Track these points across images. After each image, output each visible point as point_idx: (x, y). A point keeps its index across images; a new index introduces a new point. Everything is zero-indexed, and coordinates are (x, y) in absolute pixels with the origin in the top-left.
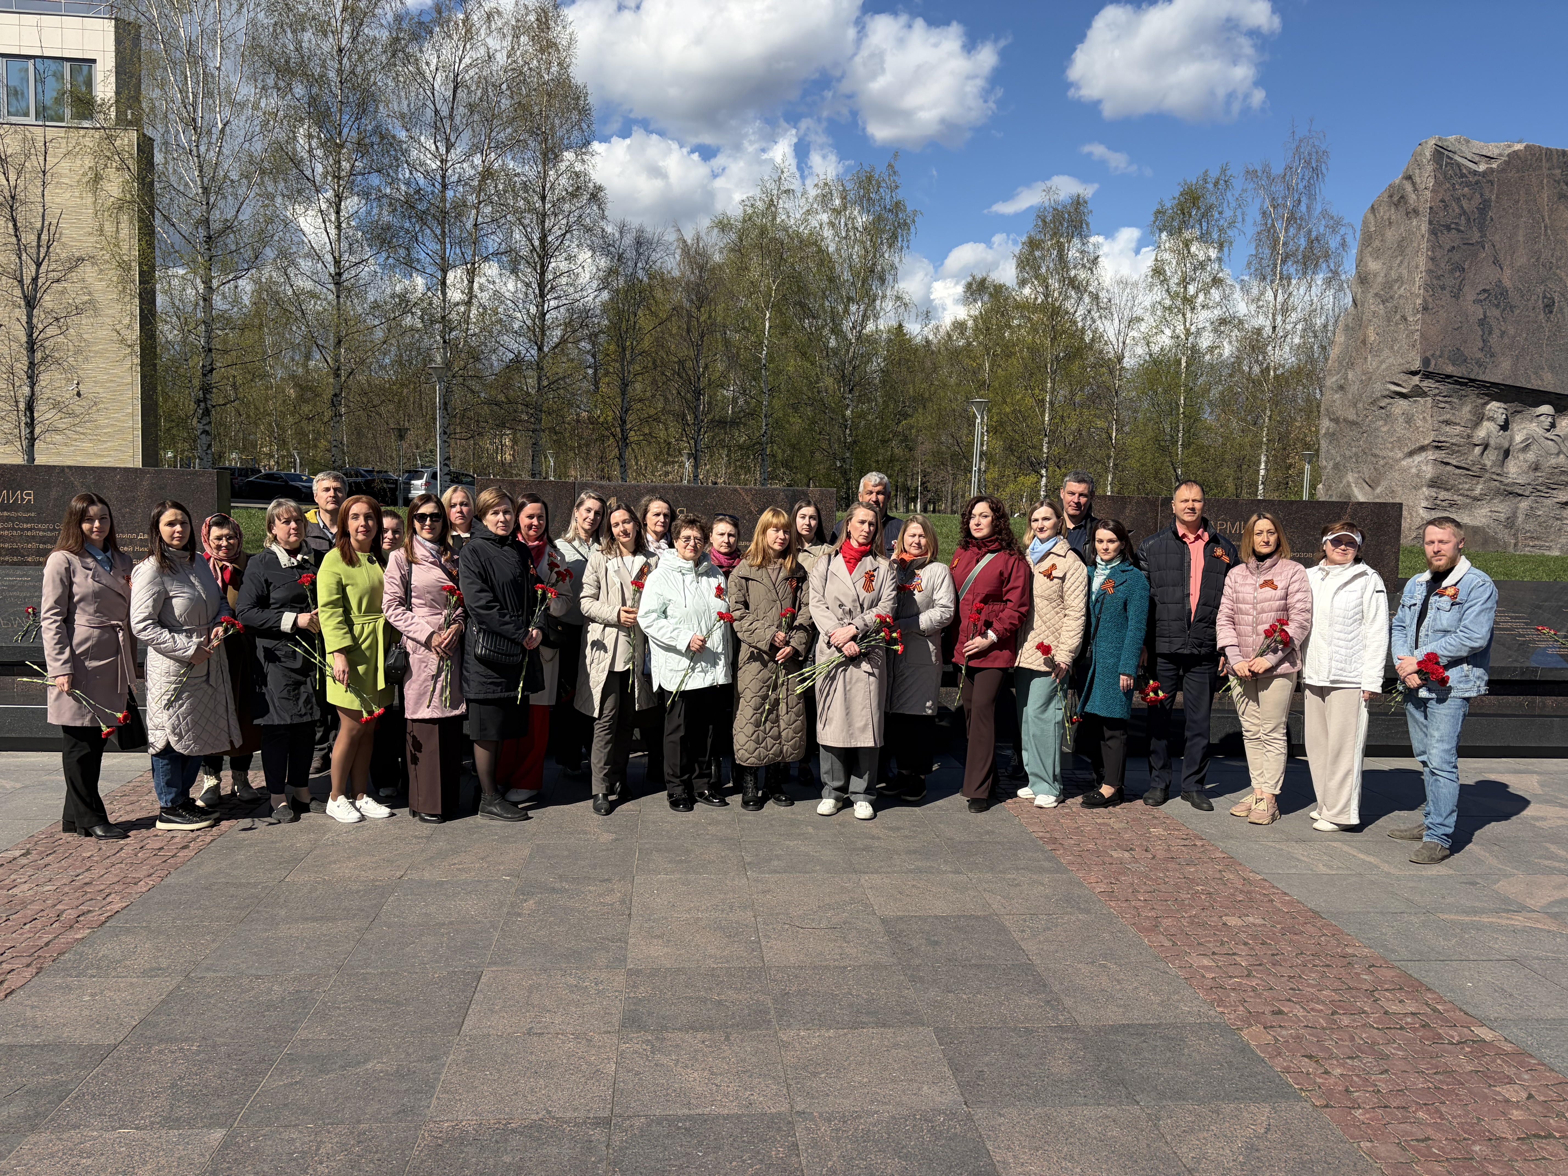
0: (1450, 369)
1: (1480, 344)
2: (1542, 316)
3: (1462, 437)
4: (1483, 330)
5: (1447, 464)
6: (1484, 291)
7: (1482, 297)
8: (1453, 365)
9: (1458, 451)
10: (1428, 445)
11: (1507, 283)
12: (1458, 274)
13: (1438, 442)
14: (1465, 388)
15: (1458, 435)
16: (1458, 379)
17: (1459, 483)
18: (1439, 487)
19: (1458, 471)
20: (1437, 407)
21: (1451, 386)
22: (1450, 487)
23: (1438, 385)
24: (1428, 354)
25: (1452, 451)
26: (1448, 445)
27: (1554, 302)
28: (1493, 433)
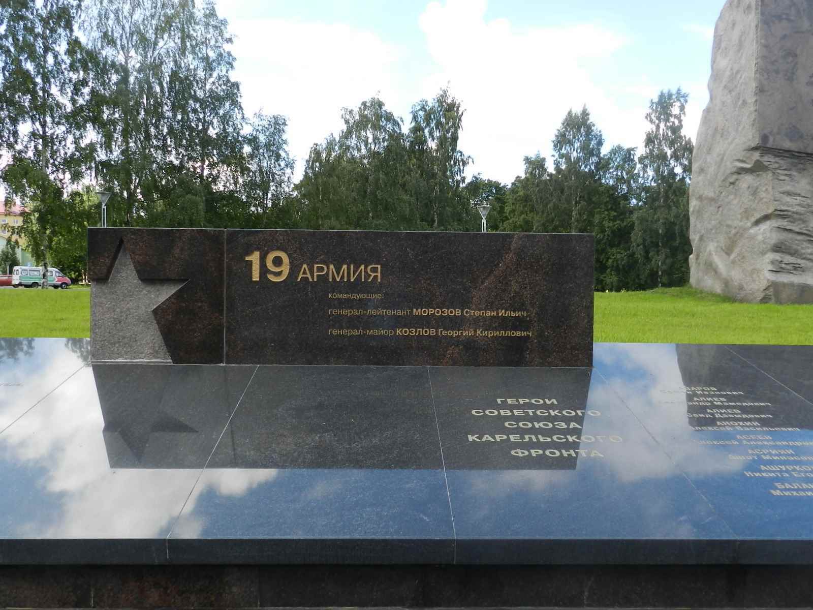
0: (787, 145)
5: (790, 231)
8: (791, 140)
9: (800, 219)
10: (771, 214)
12: (791, 59)
13: (780, 211)
14: (802, 161)
15: (798, 205)
16: (796, 154)
17: (802, 248)
18: (783, 252)
19: (800, 237)
20: (777, 179)
21: (789, 160)
22: (793, 252)
23: (777, 159)
24: (766, 132)
25: (794, 219)
26: (790, 213)
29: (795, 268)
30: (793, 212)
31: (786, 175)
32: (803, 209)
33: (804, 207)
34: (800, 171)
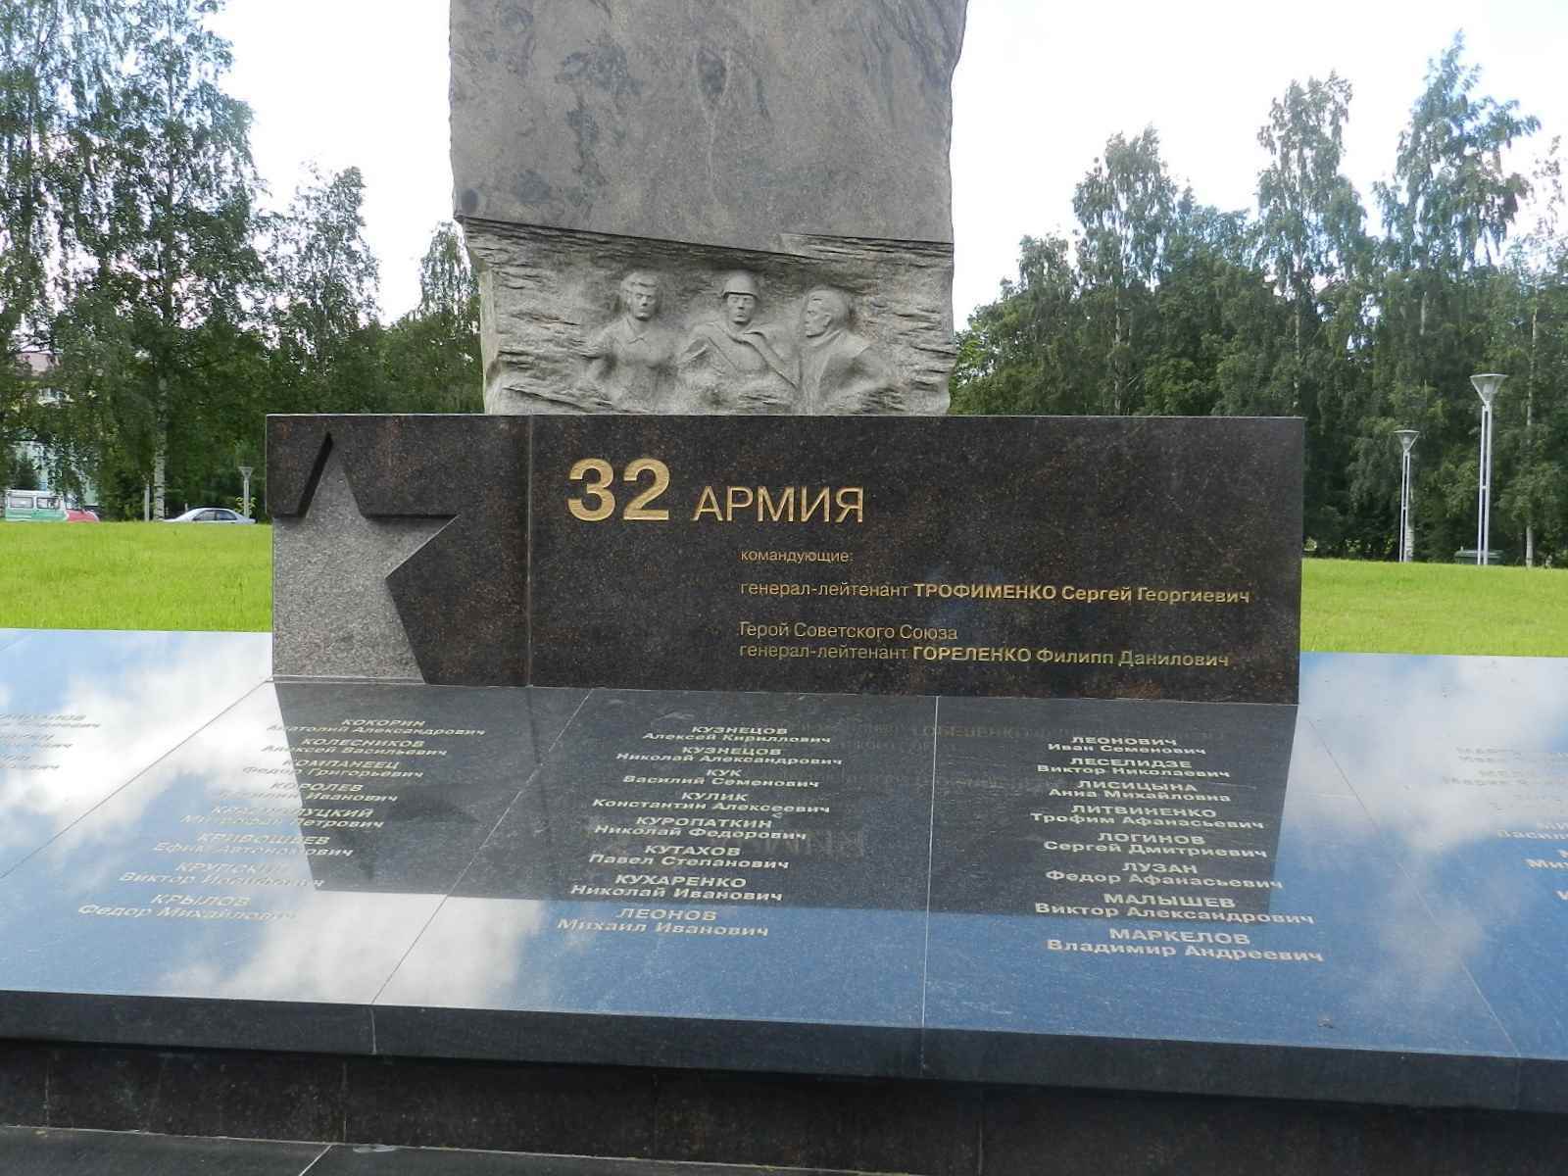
0: (516, 212)
1: (574, 160)
2: (700, 100)
3: (558, 344)
4: (579, 133)
5: (534, 396)
6: (577, 56)
7: (573, 69)
8: (524, 203)
9: (554, 372)
10: (498, 361)
11: (621, 37)
12: (518, 27)
13: (512, 354)
14: (559, 247)
15: (550, 341)
16: (539, 231)
20: (507, 286)
21: (531, 245)
23: (503, 244)
24: (472, 185)
25: (543, 370)
26: (530, 359)
27: (724, 70)
28: (623, 334)
30: (539, 357)
31: (527, 277)
32: (560, 349)
33: (563, 347)
34: (559, 267)
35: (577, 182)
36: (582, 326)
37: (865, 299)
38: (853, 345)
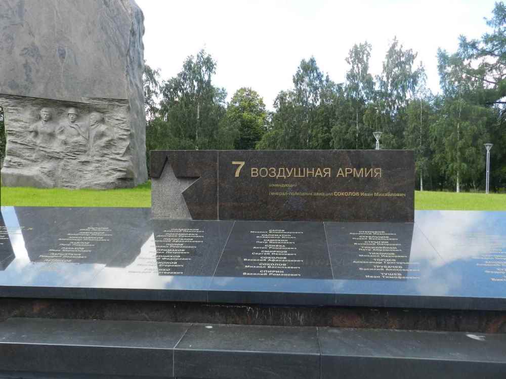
0: (10, 92)
2: (59, 61)
4: (26, 70)
5: (16, 142)
6: (25, 49)
7: (24, 52)
8: (11, 89)
9: (21, 136)
12: (9, 41)
13: (9, 131)
14: (22, 101)
15: (20, 127)
16: (16, 97)
17: (23, 153)
18: (13, 155)
19: (22, 146)
21: (16, 101)
22: (18, 155)
23: (8, 100)
25: (18, 135)
26: (14, 132)
27: (65, 52)
28: (40, 126)
29: (19, 165)
30: (17, 132)
31: (14, 109)
33: (23, 128)
34: (23, 106)
35: (26, 83)
36: (29, 123)
37: (107, 115)
38: (103, 128)
